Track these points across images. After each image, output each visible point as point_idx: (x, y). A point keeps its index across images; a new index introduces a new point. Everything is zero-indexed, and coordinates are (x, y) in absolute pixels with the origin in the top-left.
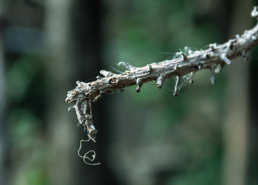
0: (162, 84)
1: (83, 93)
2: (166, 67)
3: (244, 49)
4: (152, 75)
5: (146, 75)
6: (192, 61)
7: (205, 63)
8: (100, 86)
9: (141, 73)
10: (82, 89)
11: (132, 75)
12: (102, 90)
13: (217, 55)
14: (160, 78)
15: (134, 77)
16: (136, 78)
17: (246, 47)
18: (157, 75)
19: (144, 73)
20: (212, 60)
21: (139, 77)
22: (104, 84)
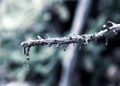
0: (58, 47)
1: (27, 44)
2: (62, 40)
3: (96, 38)
4: (55, 43)
5: (53, 42)
6: (73, 40)
7: (78, 42)
8: (34, 43)
9: (52, 41)
10: (27, 43)
11: (47, 41)
12: (34, 44)
13: (84, 39)
14: (58, 44)
15: (48, 42)
16: (49, 43)
17: (97, 38)
18: (58, 43)
19: (53, 41)
20: (82, 41)
21: (50, 42)
22: (36, 42)
